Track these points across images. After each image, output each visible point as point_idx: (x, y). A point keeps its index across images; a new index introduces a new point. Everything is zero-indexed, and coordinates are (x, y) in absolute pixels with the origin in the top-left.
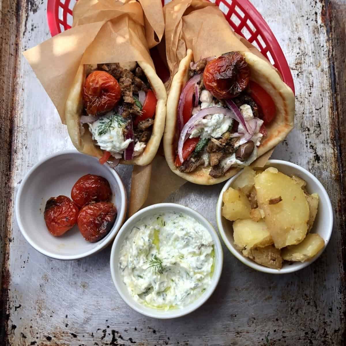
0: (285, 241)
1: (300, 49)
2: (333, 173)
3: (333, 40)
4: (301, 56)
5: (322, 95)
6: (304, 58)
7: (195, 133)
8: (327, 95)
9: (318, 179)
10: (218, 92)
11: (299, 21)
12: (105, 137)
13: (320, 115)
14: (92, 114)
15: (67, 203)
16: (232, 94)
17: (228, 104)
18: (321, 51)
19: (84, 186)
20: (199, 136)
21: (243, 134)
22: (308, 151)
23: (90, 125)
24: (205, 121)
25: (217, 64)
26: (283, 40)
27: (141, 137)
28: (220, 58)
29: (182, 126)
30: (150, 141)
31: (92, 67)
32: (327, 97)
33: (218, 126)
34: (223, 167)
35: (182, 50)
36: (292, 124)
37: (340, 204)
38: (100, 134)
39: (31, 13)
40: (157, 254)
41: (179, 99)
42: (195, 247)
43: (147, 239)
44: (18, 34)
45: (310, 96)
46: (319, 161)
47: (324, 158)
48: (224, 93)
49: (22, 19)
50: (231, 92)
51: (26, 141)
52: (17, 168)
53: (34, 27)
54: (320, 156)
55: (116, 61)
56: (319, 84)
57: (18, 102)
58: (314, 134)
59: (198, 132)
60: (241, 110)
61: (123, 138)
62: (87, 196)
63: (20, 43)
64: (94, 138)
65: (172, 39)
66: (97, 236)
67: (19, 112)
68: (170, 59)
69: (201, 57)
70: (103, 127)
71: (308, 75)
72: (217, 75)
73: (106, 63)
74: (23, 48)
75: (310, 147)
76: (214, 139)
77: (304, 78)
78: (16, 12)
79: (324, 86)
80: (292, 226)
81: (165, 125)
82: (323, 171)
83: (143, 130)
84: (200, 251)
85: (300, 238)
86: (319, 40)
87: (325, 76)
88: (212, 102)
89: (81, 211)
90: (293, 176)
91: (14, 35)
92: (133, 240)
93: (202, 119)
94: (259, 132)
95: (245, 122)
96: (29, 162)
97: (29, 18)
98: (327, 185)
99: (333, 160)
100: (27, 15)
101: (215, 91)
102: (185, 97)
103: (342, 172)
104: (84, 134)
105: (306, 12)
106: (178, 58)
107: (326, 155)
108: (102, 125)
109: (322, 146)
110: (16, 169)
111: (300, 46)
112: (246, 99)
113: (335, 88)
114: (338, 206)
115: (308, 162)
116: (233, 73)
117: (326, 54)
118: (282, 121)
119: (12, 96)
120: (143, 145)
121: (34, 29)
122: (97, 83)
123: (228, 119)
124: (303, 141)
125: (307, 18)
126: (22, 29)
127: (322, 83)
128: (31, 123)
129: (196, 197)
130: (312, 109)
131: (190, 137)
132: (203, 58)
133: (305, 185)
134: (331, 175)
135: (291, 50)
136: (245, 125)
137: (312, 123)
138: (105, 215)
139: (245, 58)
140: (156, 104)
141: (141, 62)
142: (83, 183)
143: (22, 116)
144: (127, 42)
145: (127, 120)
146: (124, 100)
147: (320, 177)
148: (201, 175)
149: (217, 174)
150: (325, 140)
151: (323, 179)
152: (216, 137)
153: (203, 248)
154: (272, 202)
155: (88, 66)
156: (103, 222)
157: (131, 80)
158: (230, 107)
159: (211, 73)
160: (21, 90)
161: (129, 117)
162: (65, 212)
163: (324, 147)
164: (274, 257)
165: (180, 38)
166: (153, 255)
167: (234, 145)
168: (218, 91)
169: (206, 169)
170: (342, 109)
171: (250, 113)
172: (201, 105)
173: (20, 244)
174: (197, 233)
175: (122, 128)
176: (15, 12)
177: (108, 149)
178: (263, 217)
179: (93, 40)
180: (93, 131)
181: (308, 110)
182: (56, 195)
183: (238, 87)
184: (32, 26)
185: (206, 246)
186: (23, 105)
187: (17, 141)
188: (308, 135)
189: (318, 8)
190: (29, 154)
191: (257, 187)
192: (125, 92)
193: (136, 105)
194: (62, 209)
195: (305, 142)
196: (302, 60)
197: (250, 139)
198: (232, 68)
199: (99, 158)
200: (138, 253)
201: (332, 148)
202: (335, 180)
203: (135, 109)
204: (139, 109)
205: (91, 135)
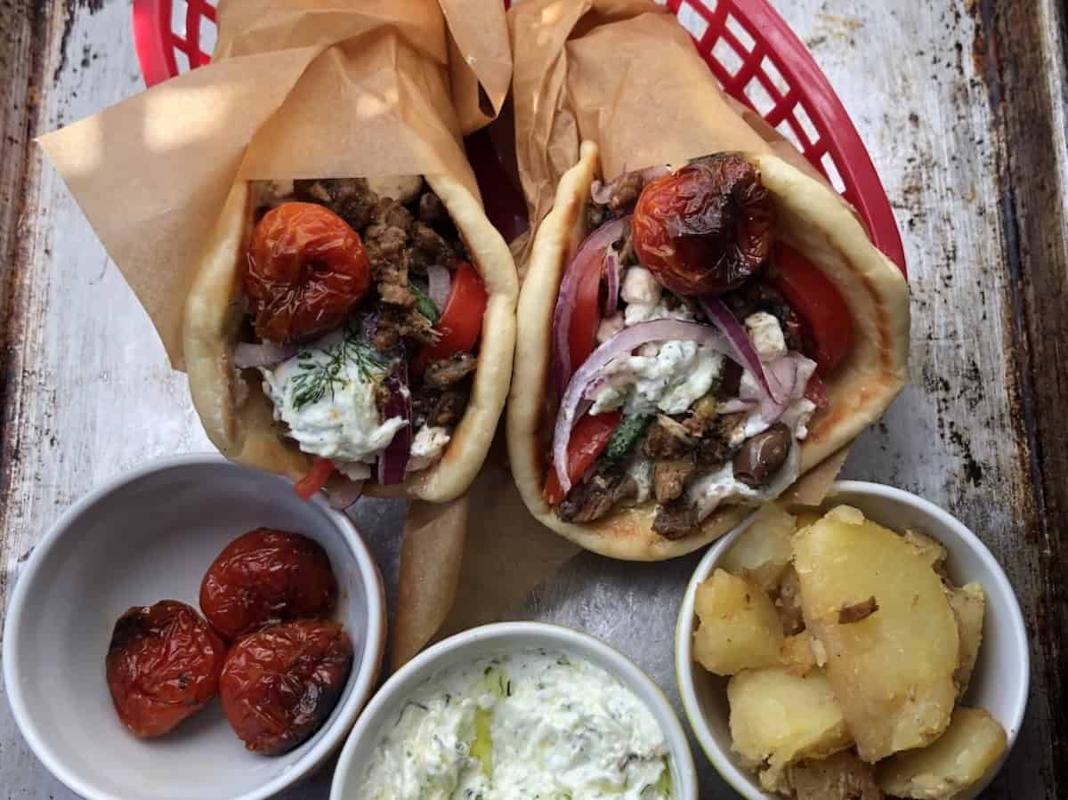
0: (887, 738)
1: (915, 147)
2: (1021, 518)
3: (1010, 125)
4: (919, 167)
5: (983, 282)
6: (928, 173)
7: (606, 398)
8: (997, 283)
9: (976, 534)
10: (677, 275)
11: (911, 65)
12: (316, 413)
13: (977, 344)
14: (273, 339)
15: (185, 627)
16: (722, 281)
17: (709, 310)
18: (976, 156)
19: (245, 570)
20: (620, 409)
21: (755, 402)
22: (945, 452)
23: (267, 374)
24: (637, 362)
25: (674, 189)
26: (867, 121)
27: (436, 410)
28: (683, 171)
29: (565, 376)
30: (464, 424)
31: (275, 187)
32: (997, 291)
33: (680, 377)
34: (696, 504)
35: (567, 143)
36: (901, 372)
37: (1042, 611)
38: (300, 402)
39: (82, 13)
40: (485, 789)
41: (557, 294)
42: (609, 764)
43: (450, 741)
44: (36, 75)
45: (946, 286)
46: (979, 481)
47: (994, 472)
48: (698, 277)
49: (51, 29)
50: (718, 276)
51: (52, 419)
52: (20, 509)
53: (92, 53)
54: (981, 466)
55: (356, 173)
56: (971, 249)
57: (30, 291)
58: (963, 400)
59: (617, 395)
60: (749, 328)
61: (375, 413)
62: (252, 602)
63: (42, 103)
64: (280, 415)
65: (535, 108)
66: (284, 736)
67: (33, 325)
68: (528, 169)
69: (625, 165)
70: (310, 379)
71: (941, 223)
72: (674, 224)
73: (322, 177)
74: (51, 121)
75: (951, 438)
76: (666, 418)
77: (930, 234)
78: (32, 8)
79: (988, 256)
80: (909, 689)
81: (513, 373)
82: (991, 511)
83: (443, 388)
84: (624, 776)
85: (935, 727)
86: (968, 125)
87: (989, 229)
88: (659, 304)
89: (231, 652)
90: (909, 532)
91: (23, 77)
92: (406, 748)
93: (629, 354)
94: (805, 397)
95: (763, 367)
96: (62, 489)
97: (75, 27)
98: (1002, 551)
99: (1019, 476)
100: (67, 17)
101: (668, 273)
102: (574, 286)
103: (1047, 513)
104: (247, 401)
105: (932, 41)
106: (554, 168)
107: (998, 462)
108: (306, 375)
109: (985, 434)
110: (17, 512)
111: (916, 139)
112: (763, 296)
113: (1020, 263)
114: (1038, 617)
115: (948, 484)
116: (723, 220)
117: (991, 163)
118: (873, 364)
119: (9, 272)
120: (442, 438)
121: (91, 60)
122: (291, 241)
123: (708, 356)
124: (932, 421)
125: (935, 58)
126: (52, 59)
127: (980, 248)
128: (71, 361)
129: (609, 594)
130: (953, 323)
131: (593, 412)
132: (631, 168)
133: (943, 559)
134: (1014, 522)
135: (889, 148)
136: (761, 376)
137: (956, 368)
138: (313, 666)
139: (760, 175)
140: (483, 308)
141: (436, 176)
142: (240, 561)
143: (40, 339)
144: (392, 112)
145: (391, 358)
146: (380, 296)
147: (983, 529)
148: (627, 528)
149: (678, 528)
150: (996, 417)
151: (991, 534)
152: (673, 410)
153: (632, 767)
154: (849, 615)
155: (262, 185)
156: (305, 688)
157: (403, 233)
158: (716, 320)
159: (656, 216)
160: (40, 254)
161: (394, 350)
162: (178, 658)
163: (991, 437)
164: (857, 786)
165: (560, 107)
166: (470, 793)
167: (728, 438)
168: (678, 271)
169: (641, 512)
170: (1041, 326)
171: (778, 341)
172: (627, 312)
173: (19, 764)
174: (613, 717)
175: (373, 383)
176: (28, 7)
177: (325, 452)
178: (821, 665)
179: (280, 104)
180: (276, 392)
181: (943, 329)
182: (147, 601)
183: (739, 261)
184: (86, 51)
185: (643, 758)
186: (47, 303)
187: (24, 421)
188: (945, 400)
189: (964, 33)
190: (61, 461)
191: (802, 569)
192: (384, 270)
193: (420, 312)
194: (168, 648)
195: (936, 422)
196: (921, 179)
197: (778, 418)
198: (723, 204)
199: (295, 477)
200: (422, 788)
201: (1014, 439)
202: (1028, 537)
203: (416, 322)
204: (428, 324)
205: (270, 404)
